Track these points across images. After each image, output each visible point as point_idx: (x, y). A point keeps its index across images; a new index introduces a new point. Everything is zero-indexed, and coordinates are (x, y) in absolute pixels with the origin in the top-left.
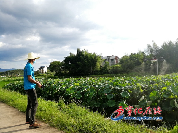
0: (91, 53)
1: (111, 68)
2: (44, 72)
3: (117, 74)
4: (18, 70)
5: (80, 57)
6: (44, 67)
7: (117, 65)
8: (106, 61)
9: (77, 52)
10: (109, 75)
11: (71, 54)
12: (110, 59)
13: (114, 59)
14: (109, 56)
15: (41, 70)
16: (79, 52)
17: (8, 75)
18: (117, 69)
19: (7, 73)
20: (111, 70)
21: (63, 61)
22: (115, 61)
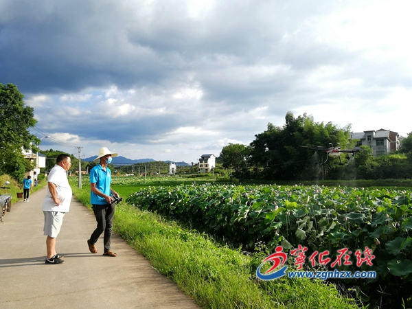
0: (322, 124)
1: (375, 164)
2: (210, 167)
3: (396, 180)
4: (157, 162)
5: (293, 135)
6: (208, 156)
7: (395, 156)
8: (361, 144)
9: (287, 120)
10: (371, 181)
11: (270, 127)
12: (374, 139)
13: (386, 138)
14: (372, 132)
15: (203, 163)
16: (290, 122)
17: (138, 172)
18: (394, 166)
19: (136, 168)
20: (377, 168)
21: (251, 144)
22: (388, 143)
